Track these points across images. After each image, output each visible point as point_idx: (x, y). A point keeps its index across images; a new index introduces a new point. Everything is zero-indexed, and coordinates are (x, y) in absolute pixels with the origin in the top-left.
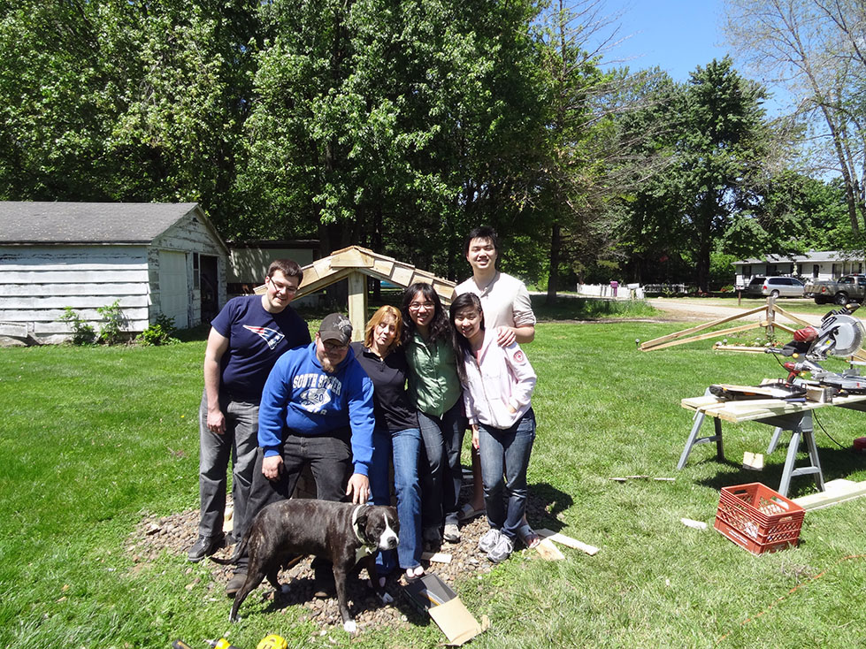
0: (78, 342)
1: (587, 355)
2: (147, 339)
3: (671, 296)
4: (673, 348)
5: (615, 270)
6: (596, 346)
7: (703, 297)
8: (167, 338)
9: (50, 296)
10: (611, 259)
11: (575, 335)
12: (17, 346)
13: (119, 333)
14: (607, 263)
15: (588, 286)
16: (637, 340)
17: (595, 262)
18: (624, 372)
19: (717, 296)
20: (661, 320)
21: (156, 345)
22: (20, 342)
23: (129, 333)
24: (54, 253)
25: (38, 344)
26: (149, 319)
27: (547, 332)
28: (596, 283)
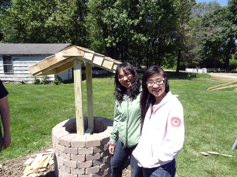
0: (36, 83)
1: (189, 91)
2: (54, 83)
3: (216, 72)
4: (219, 90)
5: (198, 64)
6: (192, 88)
7: (226, 73)
8: (60, 83)
9: (28, 70)
10: (196, 61)
11: (185, 84)
12: (19, 84)
13: (47, 81)
14: (195, 62)
15: (189, 69)
16: (207, 87)
17: (191, 62)
18: (202, 98)
19: (231, 72)
20: (213, 80)
21: (57, 85)
22: (20, 83)
23: (49, 81)
24: (29, 58)
25: (25, 84)
26: (55, 77)
27: (175, 83)
28: (191, 68)
